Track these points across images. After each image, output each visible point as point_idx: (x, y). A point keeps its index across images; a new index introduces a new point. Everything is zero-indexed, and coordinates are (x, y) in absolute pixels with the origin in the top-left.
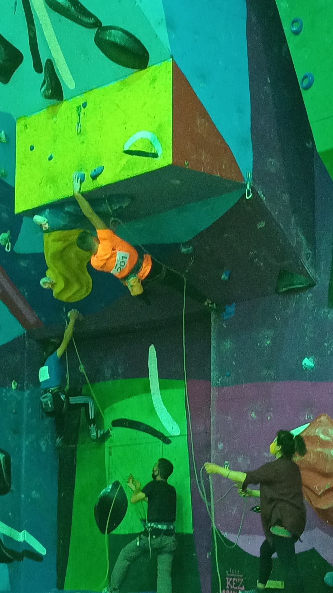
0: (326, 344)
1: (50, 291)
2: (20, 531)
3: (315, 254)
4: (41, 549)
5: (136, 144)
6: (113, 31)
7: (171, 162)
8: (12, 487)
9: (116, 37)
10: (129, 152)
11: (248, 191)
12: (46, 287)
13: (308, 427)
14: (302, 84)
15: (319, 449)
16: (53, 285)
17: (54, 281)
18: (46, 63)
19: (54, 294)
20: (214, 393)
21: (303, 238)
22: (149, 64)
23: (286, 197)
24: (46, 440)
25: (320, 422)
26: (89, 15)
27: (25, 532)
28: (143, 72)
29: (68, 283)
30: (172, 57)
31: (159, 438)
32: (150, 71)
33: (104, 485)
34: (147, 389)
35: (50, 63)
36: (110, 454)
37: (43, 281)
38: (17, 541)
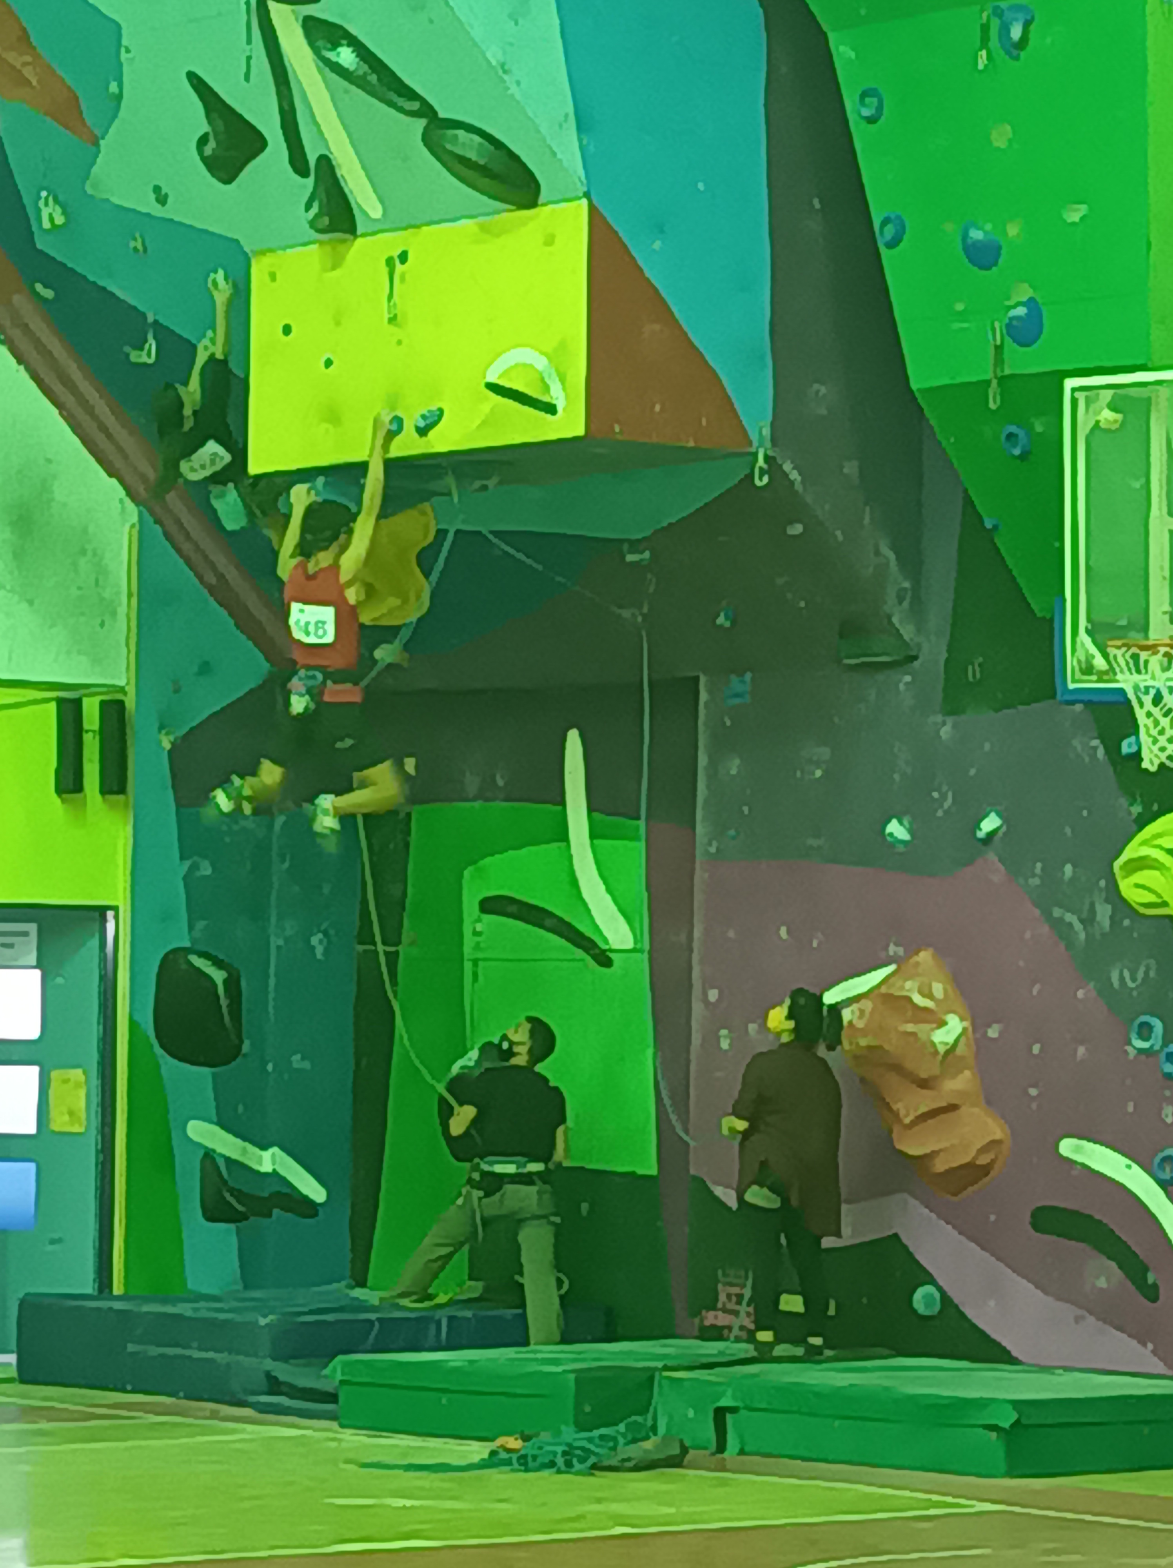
0: (935, 794)
2: (264, 1147)
4: (316, 1192)
5: (513, 375)
6: (461, 133)
7: (581, 432)
8: (246, 1047)
9: (472, 147)
10: (496, 389)
11: (761, 469)
13: (893, 974)
14: (883, 235)
15: (910, 1027)
18: (317, 160)
20: (701, 872)
21: (889, 555)
22: (541, 202)
23: (851, 469)
24: (326, 933)
25: (917, 964)
26: (411, 93)
27: (276, 1151)
28: (525, 214)
30: (587, 195)
31: (586, 950)
32: (543, 212)
34: (561, 833)
35: (326, 163)
36: (475, 976)
38: (258, 1172)
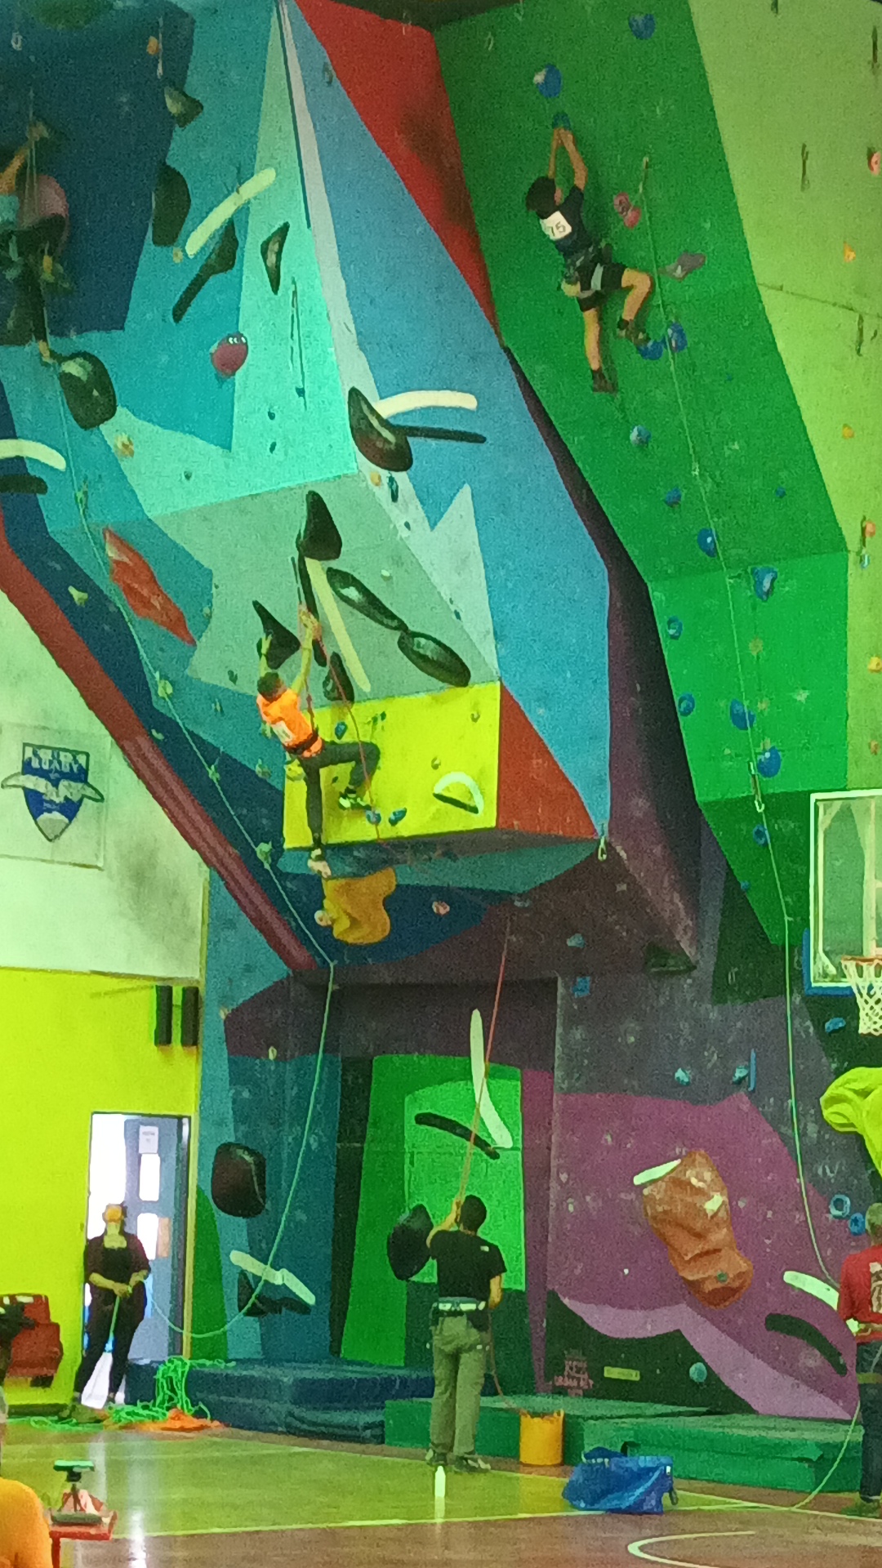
0: (706, 1054)
1: (330, 928)
2: (276, 1268)
3: (697, 925)
4: (309, 1298)
5: (451, 789)
6: (422, 640)
7: (493, 824)
8: (268, 1206)
9: (428, 649)
10: (440, 797)
11: (602, 850)
12: (322, 924)
13: (679, 1165)
14: (680, 708)
15: (691, 1199)
16: (333, 921)
17: (335, 917)
18: (332, 657)
19: (335, 934)
20: (557, 1102)
21: (680, 905)
22: (470, 683)
23: (658, 850)
25: (694, 1159)
26: (393, 617)
27: (285, 1271)
28: (460, 690)
29: (354, 923)
30: (500, 679)
31: (482, 1148)
32: (471, 690)
33: (400, 1211)
34: (467, 1075)
35: (337, 659)
36: (412, 1163)
37: (318, 915)
38: (273, 1284)
